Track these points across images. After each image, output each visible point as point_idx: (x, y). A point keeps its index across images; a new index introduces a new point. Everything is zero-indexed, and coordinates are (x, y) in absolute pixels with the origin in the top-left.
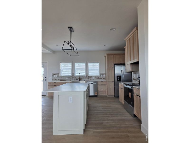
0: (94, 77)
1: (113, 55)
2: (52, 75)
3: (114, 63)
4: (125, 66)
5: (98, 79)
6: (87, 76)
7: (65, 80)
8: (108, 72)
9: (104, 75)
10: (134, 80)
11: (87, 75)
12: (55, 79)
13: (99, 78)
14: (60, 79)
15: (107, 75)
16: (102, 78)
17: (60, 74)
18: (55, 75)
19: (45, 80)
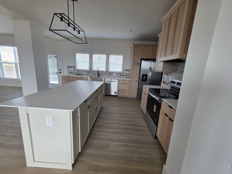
0: (115, 73)
1: (141, 46)
2: (67, 67)
3: (142, 58)
4: (155, 62)
5: (120, 76)
6: (107, 72)
7: (81, 74)
8: (132, 69)
9: (128, 72)
10: (164, 83)
11: (107, 70)
12: (71, 73)
14: (76, 73)
15: (131, 72)
16: (125, 76)
17: (76, 67)
18: (70, 67)
19: (60, 73)
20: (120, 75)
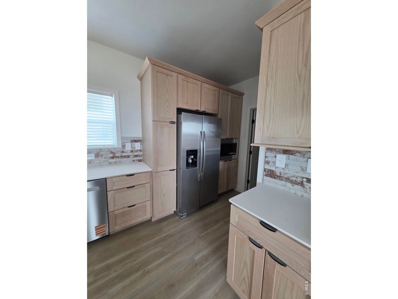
3: (179, 106)
5: (110, 161)
8: (156, 137)
9: (138, 146)
10: (271, 174)
13: (117, 155)
16: (128, 157)
20: (113, 158)
